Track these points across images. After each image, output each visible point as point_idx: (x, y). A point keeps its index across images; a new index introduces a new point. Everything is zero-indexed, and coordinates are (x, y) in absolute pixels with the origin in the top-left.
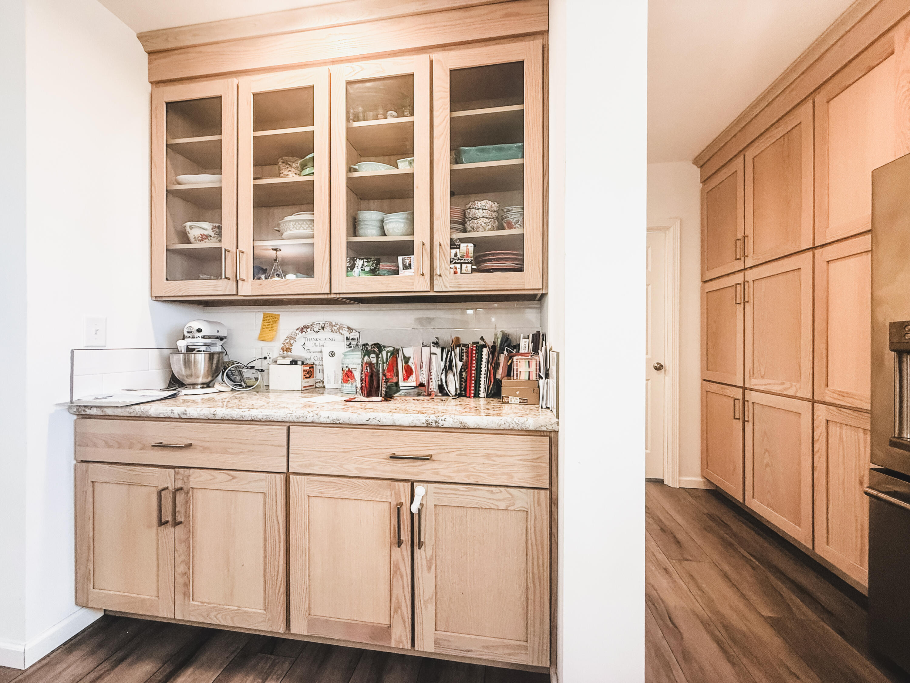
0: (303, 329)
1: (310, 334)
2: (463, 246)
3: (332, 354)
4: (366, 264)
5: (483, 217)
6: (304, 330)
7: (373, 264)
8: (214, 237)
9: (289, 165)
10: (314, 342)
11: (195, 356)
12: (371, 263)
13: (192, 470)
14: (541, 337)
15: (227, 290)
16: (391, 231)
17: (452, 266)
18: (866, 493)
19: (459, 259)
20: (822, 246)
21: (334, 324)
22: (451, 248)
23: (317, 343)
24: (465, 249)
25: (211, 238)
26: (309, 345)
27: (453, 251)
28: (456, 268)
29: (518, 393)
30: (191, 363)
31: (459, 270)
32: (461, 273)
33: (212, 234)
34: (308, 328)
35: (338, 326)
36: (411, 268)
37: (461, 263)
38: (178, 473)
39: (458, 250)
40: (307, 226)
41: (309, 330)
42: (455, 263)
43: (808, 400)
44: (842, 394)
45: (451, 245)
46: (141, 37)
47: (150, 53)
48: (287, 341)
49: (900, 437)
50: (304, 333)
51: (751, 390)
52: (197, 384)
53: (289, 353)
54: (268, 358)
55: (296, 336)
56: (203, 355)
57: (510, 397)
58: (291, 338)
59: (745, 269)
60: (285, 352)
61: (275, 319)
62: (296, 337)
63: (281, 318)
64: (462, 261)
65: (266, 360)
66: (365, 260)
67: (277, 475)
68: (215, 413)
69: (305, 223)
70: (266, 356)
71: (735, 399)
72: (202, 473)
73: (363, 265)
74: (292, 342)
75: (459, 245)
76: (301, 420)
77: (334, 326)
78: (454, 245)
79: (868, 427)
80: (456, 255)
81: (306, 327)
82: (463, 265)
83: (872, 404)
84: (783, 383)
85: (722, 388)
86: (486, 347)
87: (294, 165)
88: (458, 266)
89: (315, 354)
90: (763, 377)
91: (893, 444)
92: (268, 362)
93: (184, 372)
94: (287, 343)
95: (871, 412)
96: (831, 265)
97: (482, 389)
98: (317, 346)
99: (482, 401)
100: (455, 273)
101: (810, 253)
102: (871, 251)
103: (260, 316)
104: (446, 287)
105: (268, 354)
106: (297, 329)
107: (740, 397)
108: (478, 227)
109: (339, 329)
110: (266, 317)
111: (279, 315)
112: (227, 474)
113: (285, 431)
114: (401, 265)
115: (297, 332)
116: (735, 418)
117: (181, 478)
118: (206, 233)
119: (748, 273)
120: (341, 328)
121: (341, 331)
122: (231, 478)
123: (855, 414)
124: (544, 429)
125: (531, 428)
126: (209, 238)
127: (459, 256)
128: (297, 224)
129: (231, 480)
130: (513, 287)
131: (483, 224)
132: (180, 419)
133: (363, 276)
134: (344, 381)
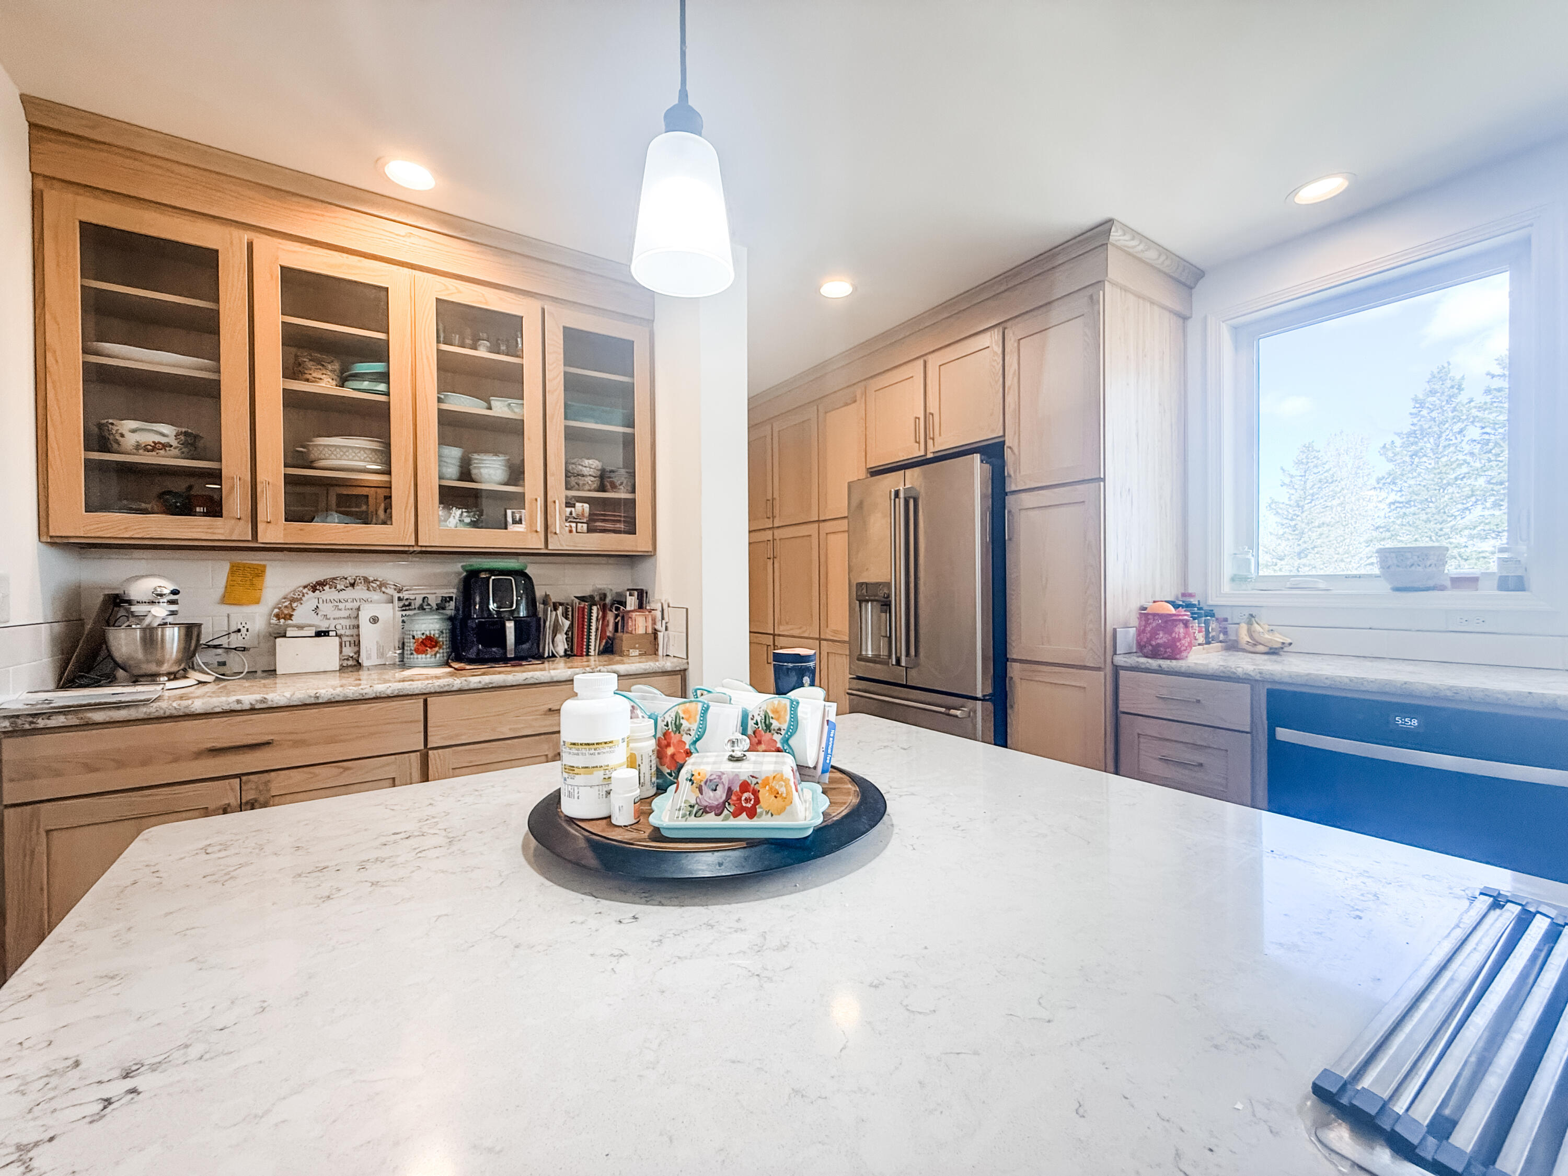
0: (316, 587)
1: (328, 593)
2: (578, 505)
3: (375, 620)
4: (465, 514)
5: (590, 475)
6: (318, 587)
7: (475, 515)
8: (175, 448)
9: (323, 365)
10: (336, 604)
11: (162, 632)
12: (472, 514)
13: (273, 774)
14: (645, 595)
15: (236, 532)
16: (487, 476)
17: (567, 524)
18: (848, 693)
19: (574, 518)
20: (824, 521)
21: (371, 579)
22: (566, 507)
23: (341, 606)
24: (581, 509)
25: (172, 449)
26: (325, 609)
27: (568, 510)
28: (571, 527)
29: (637, 646)
30: (157, 642)
31: (574, 529)
32: (577, 532)
33: (174, 443)
34: (325, 586)
35: (378, 583)
36: (521, 523)
37: (577, 523)
38: (246, 783)
39: (573, 509)
40: (365, 455)
41: (327, 588)
42: (570, 522)
43: (816, 639)
44: (835, 632)
45: (566, 503)
46: (27, 101)
47: (32, 126)
48: (286, 604)
49: (861, 654)
50: (317, 592)
51: (779, 635)
52: (158, 675)
53: (290, 622)
54: (244, 631)
55: (303, 596)
56: (176, 629)
57: (631, 650)
58: (295, 599)
59: (773, 528)
60: (282, 621)
61: (259, 572)
62: (303, 598)
63: (269, 572)
64: (578, 520)
65: (239, 634)
66: (464, 510)
67: (412, 754)
68: (318, 695)
69: (362, 452)
70: (240, 627)
71: (768, 646)
72: (292, 774)
73: (461, 515)
74: (294, 605)
75: (575, 504)
76: (446, 689)
77: (372, 582)
78: (569, 504)
79: (848, 653)
80: (571, 513)
81: (322, 584)
82: (579, 524)
83: (850, 638)
84: (800, 628)
85: (757, 637)
86: (596, 605)
87: (330, 367)
88: (574, 525)
89: (336, 622)
90: (787, 623)
91: (859, 659)
92: (244, 636)
93: (140, 655)
94: (286, 607)
95: (849, 642)
96: (829, 536)
97: (592, 647)
98: (341, 610)
99: (594, 659)
100: (571, 531)
101: (816, 525)
102: (848, 531)
103: (226, 567)
104: (561, 545)
105: (244, 624)
106: (305, 587)
107: (771, 644)
108: (584, 484)
109: (380, 587)
110: (235, 569)
111: (265, 566)
112: (335, 767)
113: (422, 704)
114: (510, 520)
115: (305, 591)
116: (768, 663)
117: (254, 787)
118: (164, 440)
119: (776, 532)
120: (382, 585)
121: (383, 589)
122: (341, 770)
123: (842, 645)
124: (678, 669)
125: (669, 669)
126: (167, 449)
127: (574, 515)
128: (350, 451)
129: (341, 773)
130: (627, 549)
131: (590, 482)
132: (253, 710)
133: (461, 528)
134: (418, 651)
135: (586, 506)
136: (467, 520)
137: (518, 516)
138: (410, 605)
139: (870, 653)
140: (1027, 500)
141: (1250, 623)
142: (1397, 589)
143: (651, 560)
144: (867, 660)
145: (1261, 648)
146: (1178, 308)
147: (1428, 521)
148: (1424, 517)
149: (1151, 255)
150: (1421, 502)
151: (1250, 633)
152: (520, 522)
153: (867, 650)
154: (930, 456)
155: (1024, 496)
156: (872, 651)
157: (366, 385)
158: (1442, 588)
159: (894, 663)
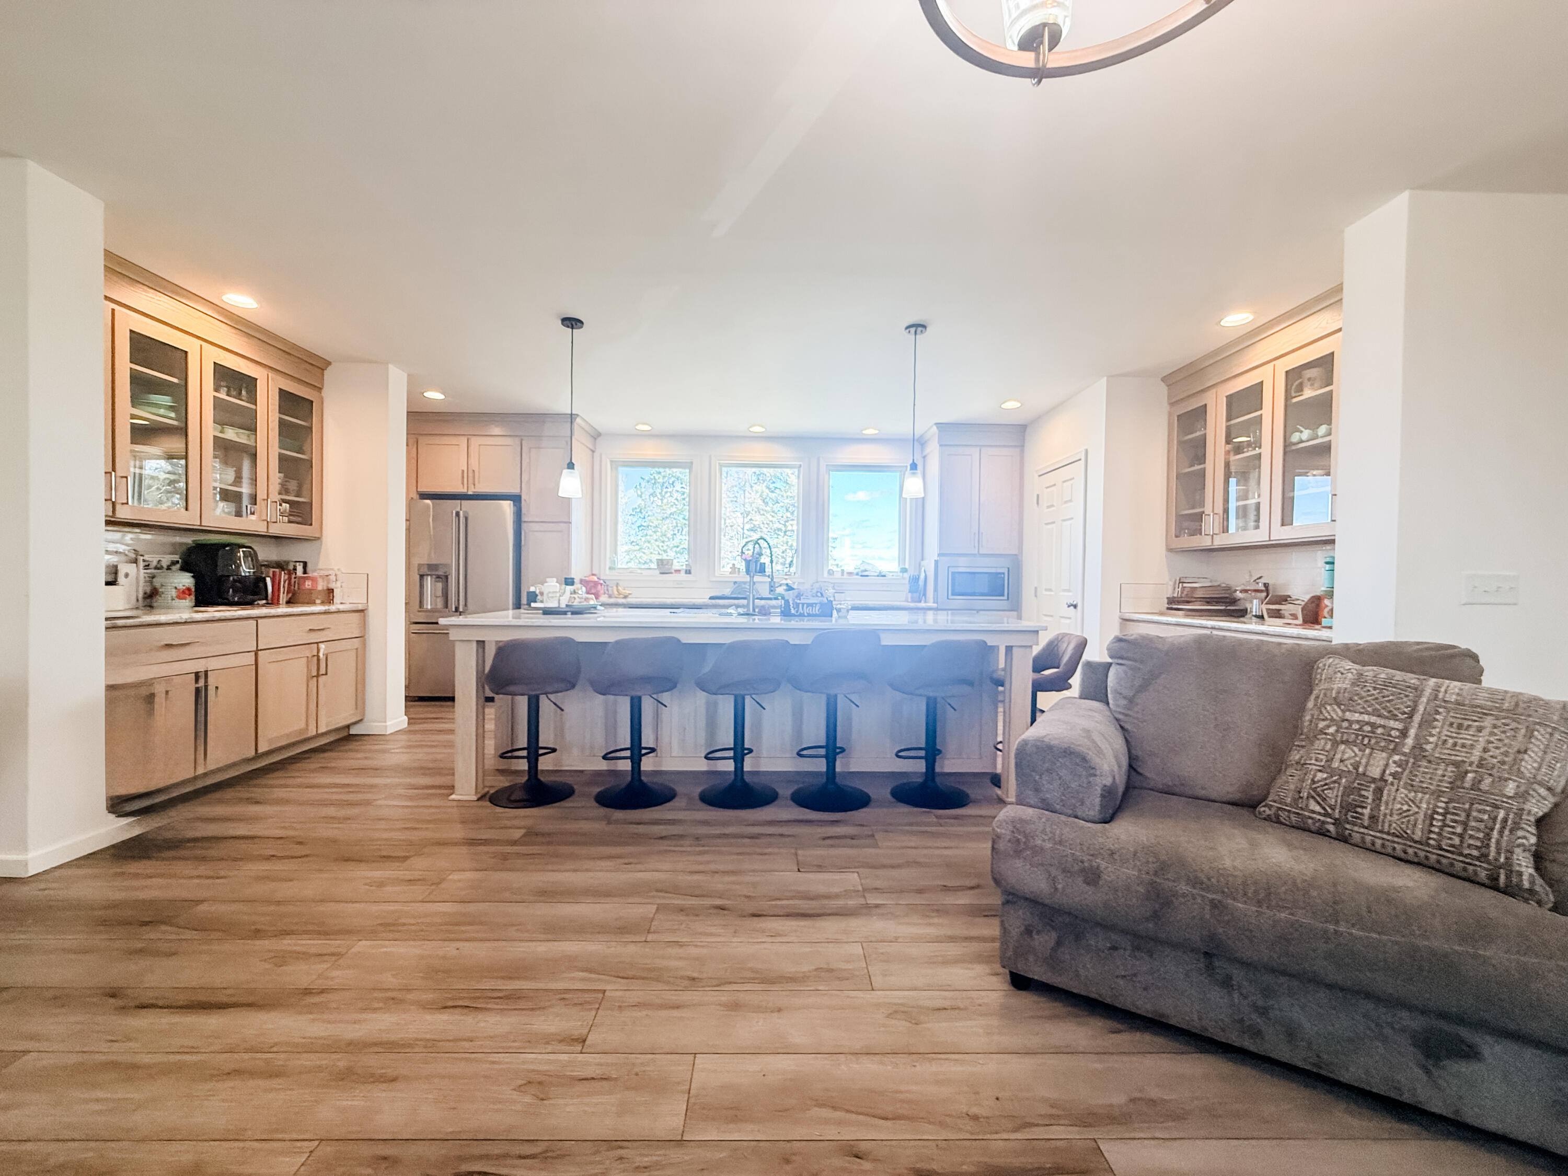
2: (284, 505)
14: (307, 565)
17: (278, 517)
19: (281, 513)
24: (286, 507)
27: (279, 507)
28: (279, 519)
31: (281, 521)
32: (282, 523)
39: (281, 507)
42: (279, 515)
49: (421, 608)
64: (283, 515)
75: (282, 504)
78: (279, 504)
82: (284, 517)
88: (281, 518)
91: (419, 612)
100: (279, 522)
104: (274, 530)
127: (281, 511)
130: (306, 535)
132: (186, 623)
133: (223, 515)
134: (179, 597)
135: (288, 505)
136: (226, 510)
137: (253, 510)
138: (148, 565)
139: (429, 607)
140: (534, 526)
141: (617, 587)
142: (661, 573)
143: (317, 543)
144: (427, 611)
145: (621, 596)
146: (591, 447)
147: (656, 540)
148: (655, 537)
149: (587, 428)
150: (654, 527)
151: (618, 590)
152: (253, 513)
153: (427, 605)
154: (470, 493)
155: (532, 524)
156: (431, 605)
157: (162, 411)
158: (671, 573)
159: (454, 610)
